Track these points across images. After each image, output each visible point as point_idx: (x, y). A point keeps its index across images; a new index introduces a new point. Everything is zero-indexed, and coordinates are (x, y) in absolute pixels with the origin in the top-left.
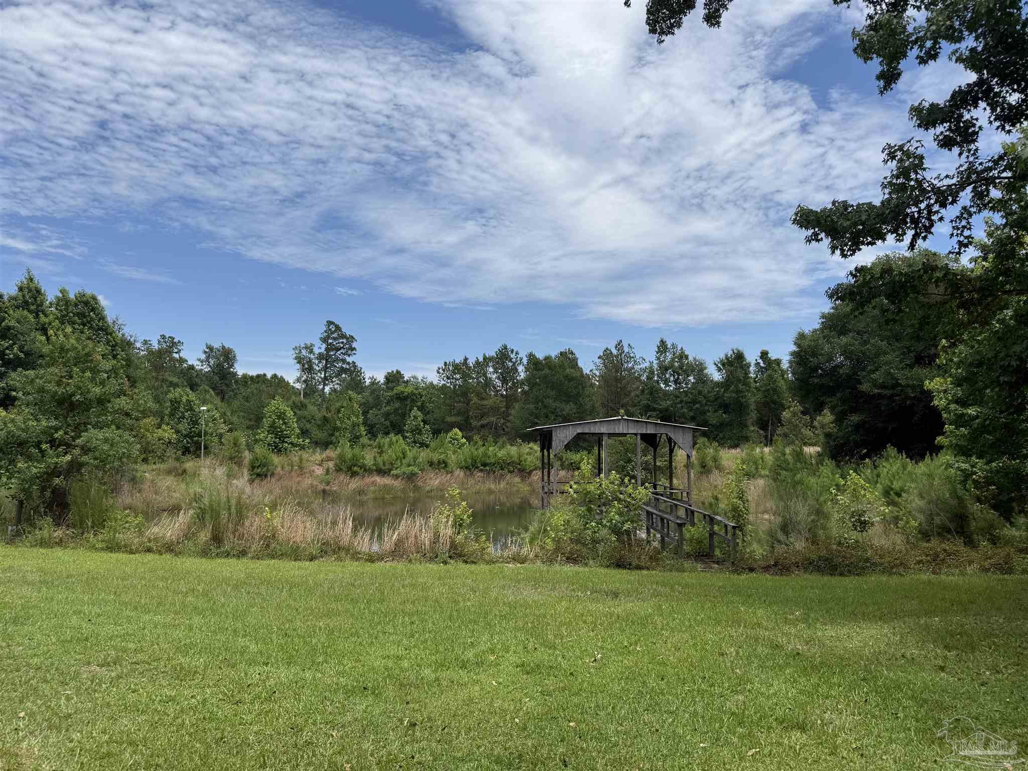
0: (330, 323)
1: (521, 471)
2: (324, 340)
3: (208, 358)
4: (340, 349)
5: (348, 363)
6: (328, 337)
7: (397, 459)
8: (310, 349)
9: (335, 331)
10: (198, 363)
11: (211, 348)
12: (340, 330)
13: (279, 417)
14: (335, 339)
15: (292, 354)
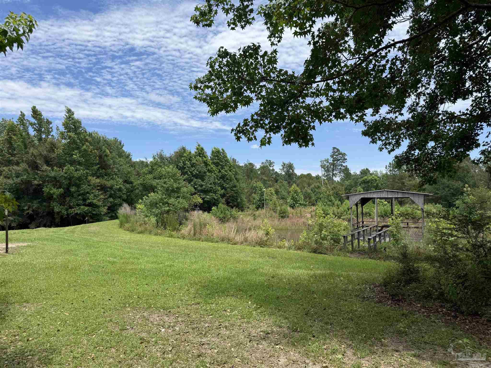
0: (334, 148)
1: (413, 218)
2: (332, 156)
3: (283, 168)
4: (339, 160)
5: (344, 166)
6: (334, 155)
7: (344, 211)
8: (327, 161)
9: (337, 152)
10: (279, 170)
11: (284, 164)
12: (339, 151)
13: (295, 193)
14: (337, 155)
15: (320, 164)
